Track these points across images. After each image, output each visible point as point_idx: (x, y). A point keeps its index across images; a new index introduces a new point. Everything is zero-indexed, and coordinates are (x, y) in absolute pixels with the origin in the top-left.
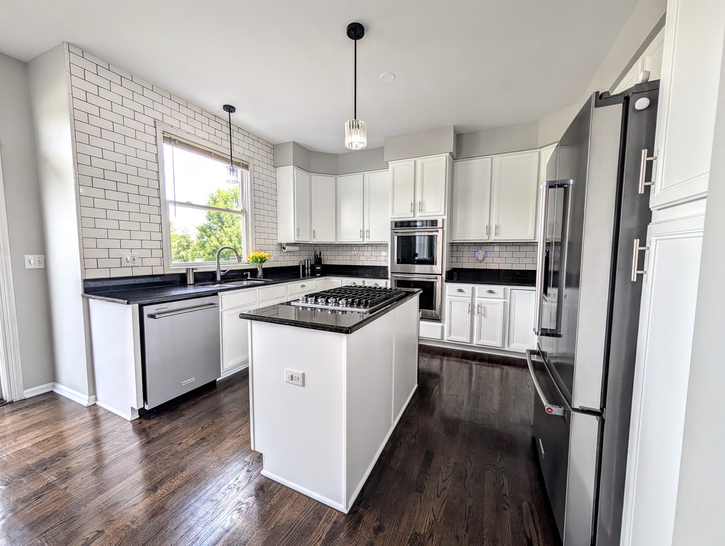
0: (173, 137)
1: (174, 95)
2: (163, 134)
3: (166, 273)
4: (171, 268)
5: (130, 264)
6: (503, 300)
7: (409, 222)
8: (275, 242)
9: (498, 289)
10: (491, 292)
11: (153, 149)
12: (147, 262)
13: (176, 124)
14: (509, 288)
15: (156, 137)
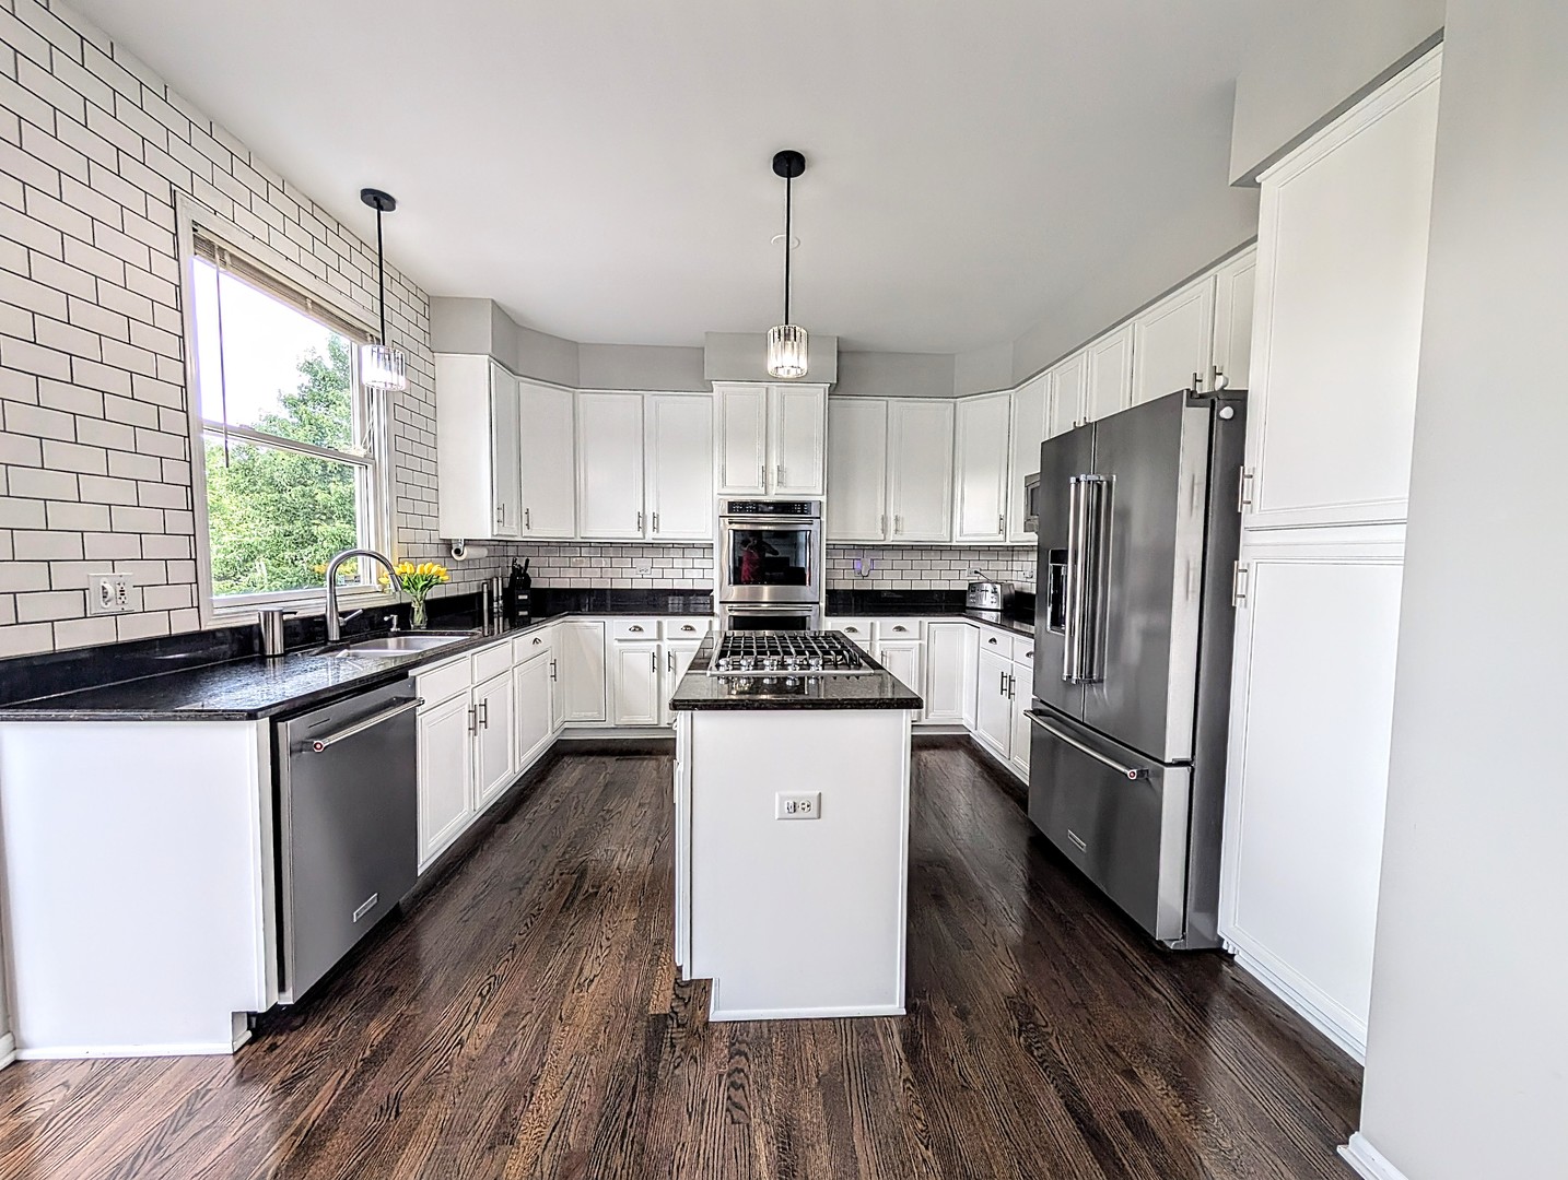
0: (217, 242)
1: (222, 127)
2: (195, 230)
3: (208, 626)
4: (217, 612)
5: (112, 607)
6: (918, 642)
7: (757, 503)
8: (435, 538)
9: (911, 623)
10: (900, 629)
11: (168, 269)
12: (155, 598)
13: (226, 208)
14: (926, 620)
15: (176, 235)
